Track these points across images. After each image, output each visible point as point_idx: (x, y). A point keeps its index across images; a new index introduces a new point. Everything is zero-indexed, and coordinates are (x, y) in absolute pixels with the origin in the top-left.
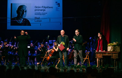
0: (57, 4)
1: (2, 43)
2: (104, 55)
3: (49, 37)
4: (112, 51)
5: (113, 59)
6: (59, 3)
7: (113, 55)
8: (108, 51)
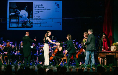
0: (57, 4)
1: (3, 43)
2: (107, 54)
3: (54, 37)
4: (115, 50)
5: (116, 58)
6: (58, 3)
7: (116, 54)
8: (111, 51)
